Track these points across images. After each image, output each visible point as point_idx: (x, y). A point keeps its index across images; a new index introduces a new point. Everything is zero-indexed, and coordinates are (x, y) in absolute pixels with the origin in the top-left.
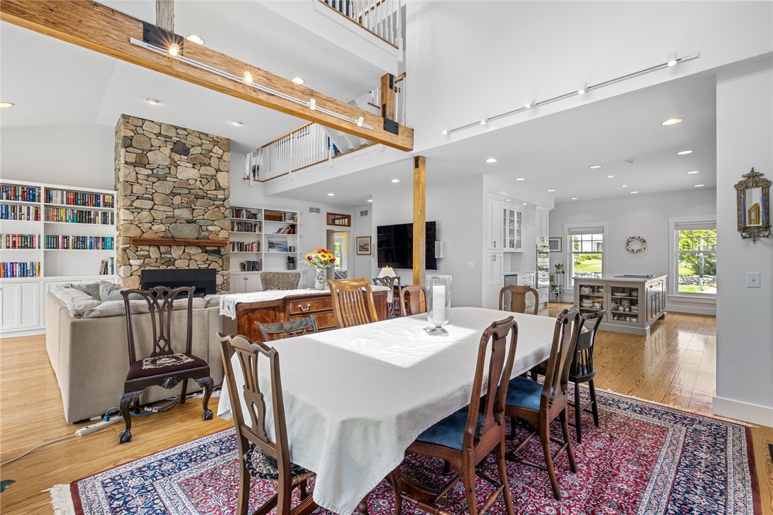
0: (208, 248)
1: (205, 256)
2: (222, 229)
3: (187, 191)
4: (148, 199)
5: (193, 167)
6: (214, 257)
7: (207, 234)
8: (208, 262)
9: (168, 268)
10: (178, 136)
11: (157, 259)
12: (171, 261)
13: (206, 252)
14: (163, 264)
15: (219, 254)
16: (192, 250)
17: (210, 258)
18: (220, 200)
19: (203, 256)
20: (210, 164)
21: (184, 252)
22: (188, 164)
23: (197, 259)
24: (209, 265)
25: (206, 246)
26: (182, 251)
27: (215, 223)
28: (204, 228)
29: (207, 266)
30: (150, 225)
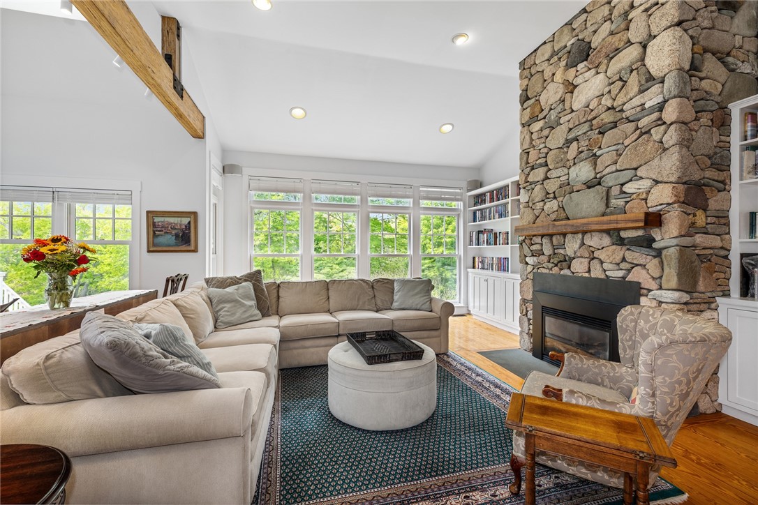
0: (623, 234)
1: (618, 252)
2: (657, 182)
3: (586, 127)
4: (541, 165)
5: (598, 73)
6: (635, 256)
7: (621, 202)
8: (623, 265)
9: (562, 272)
10: (574, 34)
11: (550, 255)
12: (566, 262)
13: (621, 242)
14: (556, 265)
15: (649, 246)
16: (594, 241)
17: (629, 256)
18: (652, 110)
19: (614, 252)
20: (629, 41)
21: (583, 244)
22: (588, 74)
23: (602, 257)
24: (629, 271)
25: (619, 230)
26: (579, 242)
27: (639, 173)
28: (615, 191)
29: (620, 274)
30: (542, 204)
